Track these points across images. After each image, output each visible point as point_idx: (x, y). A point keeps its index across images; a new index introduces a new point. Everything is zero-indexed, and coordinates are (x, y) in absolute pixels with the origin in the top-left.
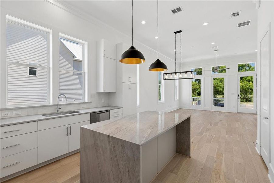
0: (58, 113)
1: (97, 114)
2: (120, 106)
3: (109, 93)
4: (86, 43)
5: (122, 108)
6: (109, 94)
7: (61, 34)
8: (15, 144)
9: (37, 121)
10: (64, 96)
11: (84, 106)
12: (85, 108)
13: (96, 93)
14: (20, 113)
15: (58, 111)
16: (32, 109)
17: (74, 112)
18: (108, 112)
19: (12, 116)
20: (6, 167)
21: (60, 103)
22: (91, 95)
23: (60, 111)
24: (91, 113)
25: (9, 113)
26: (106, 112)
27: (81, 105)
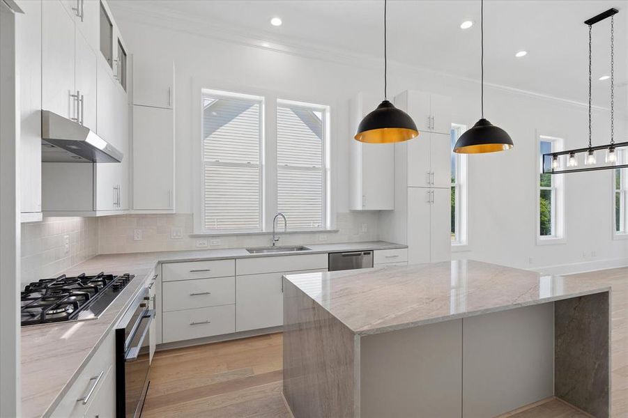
0: (274, 247)
1: (344, 256)
2: (401, 242)
3: (380, 211)
4: (328, 108)
5: (407, 247)
6: (379, 214)
7: (279, 100)
8: (206, 292)
9: (235, 258)
10: (283, 216)
11: (322, 237)
12: (324, 242)
13: (348, 212)
14: (219, 244)
15: (274, 244)
16: (235, 238)
17: (302, 249)
18: (369, 253)
19: (209, 248)
20: (193, 324)
21: (277, 230)
22: (336, 216)
23: (278, 244)
24: (329, 254)
25: (205, 243)
26: (365, 254)
27: (317, 235)
